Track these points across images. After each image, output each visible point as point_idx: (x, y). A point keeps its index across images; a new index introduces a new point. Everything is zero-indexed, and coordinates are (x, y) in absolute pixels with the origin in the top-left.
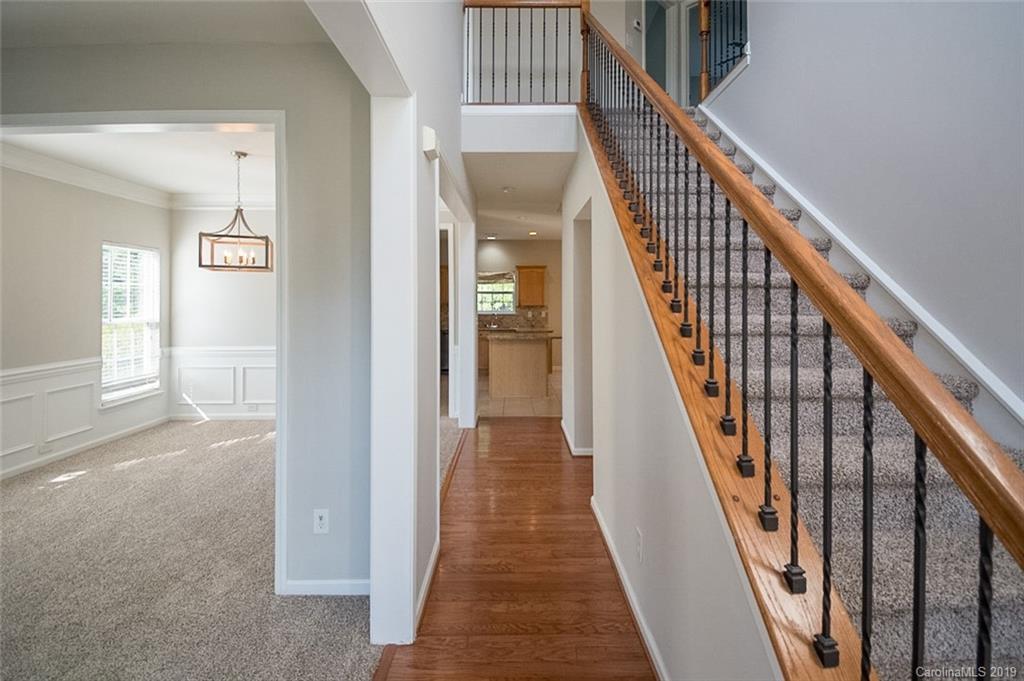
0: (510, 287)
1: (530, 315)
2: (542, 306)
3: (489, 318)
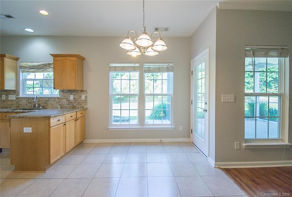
1: (72, 97)
2: (82, 91)
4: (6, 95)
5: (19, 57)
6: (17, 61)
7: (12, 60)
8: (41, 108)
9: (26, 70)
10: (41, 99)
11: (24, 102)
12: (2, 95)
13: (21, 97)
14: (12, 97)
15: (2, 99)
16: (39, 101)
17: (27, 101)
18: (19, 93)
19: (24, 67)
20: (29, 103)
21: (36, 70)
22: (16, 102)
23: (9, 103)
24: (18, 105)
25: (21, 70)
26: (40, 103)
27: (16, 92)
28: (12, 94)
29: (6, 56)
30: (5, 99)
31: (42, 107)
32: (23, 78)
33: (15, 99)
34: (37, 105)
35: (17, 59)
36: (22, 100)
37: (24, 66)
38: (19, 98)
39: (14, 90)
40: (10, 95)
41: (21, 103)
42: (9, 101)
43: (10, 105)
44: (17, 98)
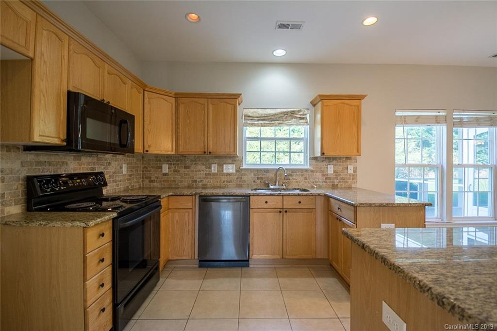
0: (301, 130)
1: (331, 170)
2: (348, 158)
3: (271, 175)
4: (218, 165)
11: (249, 177)
12: (212, 165)
13: (244, 169)
14: (230, 169)
15: (213, 171)
17: (254, 175)
18: (241, 161)
20: (258, 178)
22: (236, 177)
23: (224, 178)
24: (240, 181)
27: (236, 159)
28: (229, 164)
30: (218, 172)
33: (234, 171)
34: (277, 184)
36: (246, 173)
38: (241, 170)
39: (234, 158)
41: (245, 178)
42: (223, 174)
43: (225, 183)
44: (239, 170)
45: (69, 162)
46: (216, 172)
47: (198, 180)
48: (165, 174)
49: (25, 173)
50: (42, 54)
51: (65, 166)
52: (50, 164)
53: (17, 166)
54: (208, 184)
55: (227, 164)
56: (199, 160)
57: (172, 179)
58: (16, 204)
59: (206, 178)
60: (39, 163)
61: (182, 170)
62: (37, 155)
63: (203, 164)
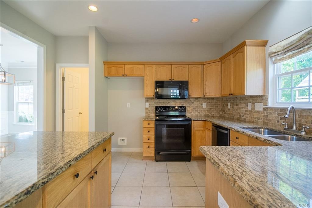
4: (252, 104)
5: (268, 40)
6: (265, 47)
7: (257, 47)
8: (303, 133)
9: (278, 58)
10: (304, 114)
11: (274, 116)
12: (249, 103)
13: (270, 108)
14: (259, 107)
15: (249, 109)
16: (301, 116)
17: (278, 114)
18: (267, 100)
19: (274, 53)
20: (281, 119)
21: (296, 51)
22: (263, 115)
23: (255, 115)
24: (266, 119)
25: (272, 60)
26: (303, 121)
27: (264, 98)
28: (259, 102)
29: (247, 44)
30: (252, 109)
31: (305, 131)
32: (275, 74)
33: (262, 110)
34: (294, 127)
35: (264, 44)
36: (271, 112)
37: (274, 51)
38: (267, 108)
39: (262, 96)
40: (257, 103)
41: (270, 117)
42: (255, 112)
43: (256, 120)
44: (265, 109)
45: (171, 102)
46: (251, 109)
47: (242, 115)
48: (229, 109)
49: (155, 105)
50: (146, 74)
51: (169, 103)
52: (163, 103)
53: (153, 103)
54: (247, 118)
55: (257, 102)
56: (242, 100)
57: (232, 113)
58: (153, 113)
59: (245, 114)
60: (160, 102)
61: (235, 107)
62: (160, 100)
63: (244, 103)
